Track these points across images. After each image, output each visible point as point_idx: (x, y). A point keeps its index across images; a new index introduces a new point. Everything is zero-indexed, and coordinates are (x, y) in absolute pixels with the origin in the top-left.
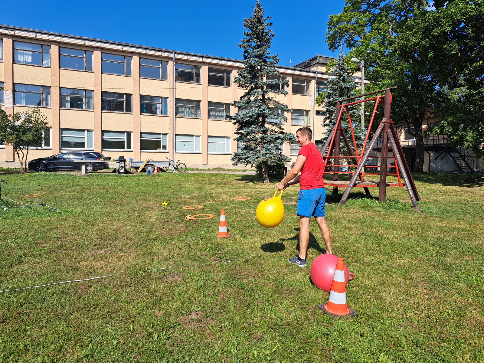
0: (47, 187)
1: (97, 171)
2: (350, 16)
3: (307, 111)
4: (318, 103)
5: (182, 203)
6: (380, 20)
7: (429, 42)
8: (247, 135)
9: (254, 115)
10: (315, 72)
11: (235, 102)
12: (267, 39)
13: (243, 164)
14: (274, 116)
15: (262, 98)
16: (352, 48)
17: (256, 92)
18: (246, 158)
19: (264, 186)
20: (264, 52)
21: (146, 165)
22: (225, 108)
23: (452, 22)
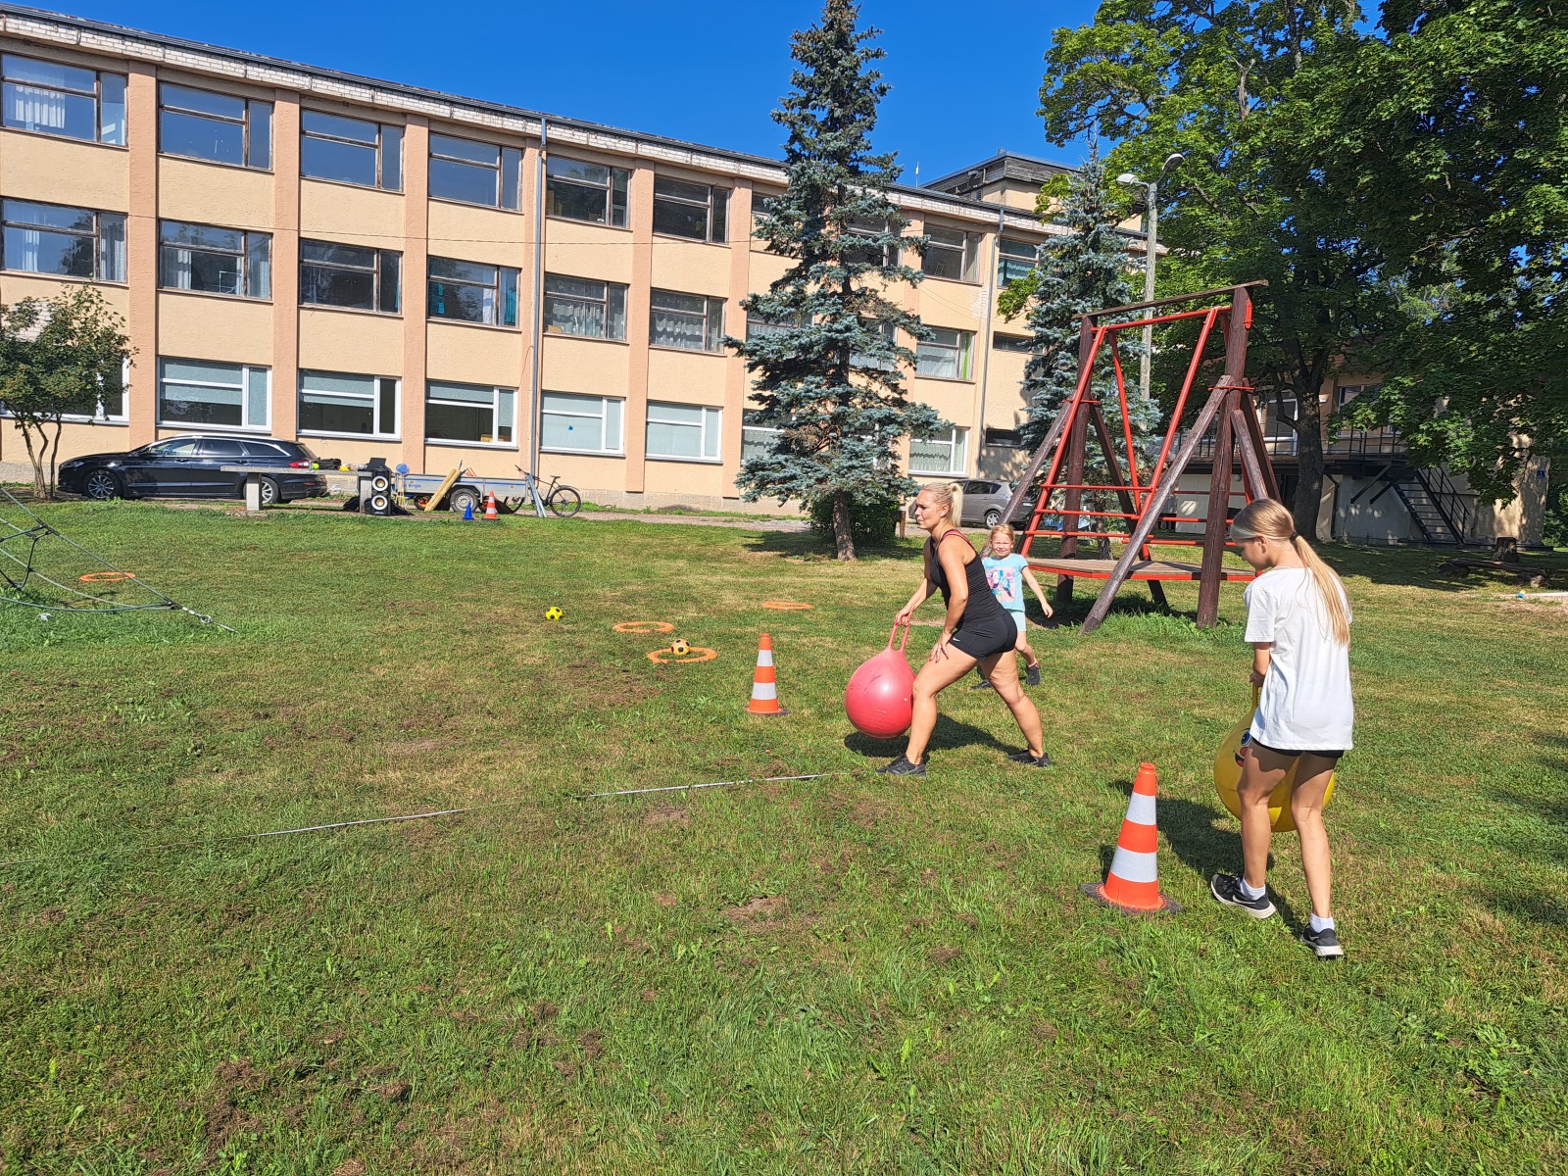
0: (145, 551)
1: (288, 501)
2: (1118, 35)
3: (967, 335)
4: (1004, 311)
5: (607, 615)
6: (1212, 54)
7: (1364, 141)
8: (790, 405)
9: (817, 343)
10: (996, 210)
11: (756, 298)
12: (864, 102)
13: (777, 497)
14: (879, 349)
15: (840, 290)
16: (1121, 139)
17: (823, 270)
18: (784, 480)
19: (839, 570)
20: (855, 143)
21: (451, 491)
22: (705, 313)
23: (1435, 84)
